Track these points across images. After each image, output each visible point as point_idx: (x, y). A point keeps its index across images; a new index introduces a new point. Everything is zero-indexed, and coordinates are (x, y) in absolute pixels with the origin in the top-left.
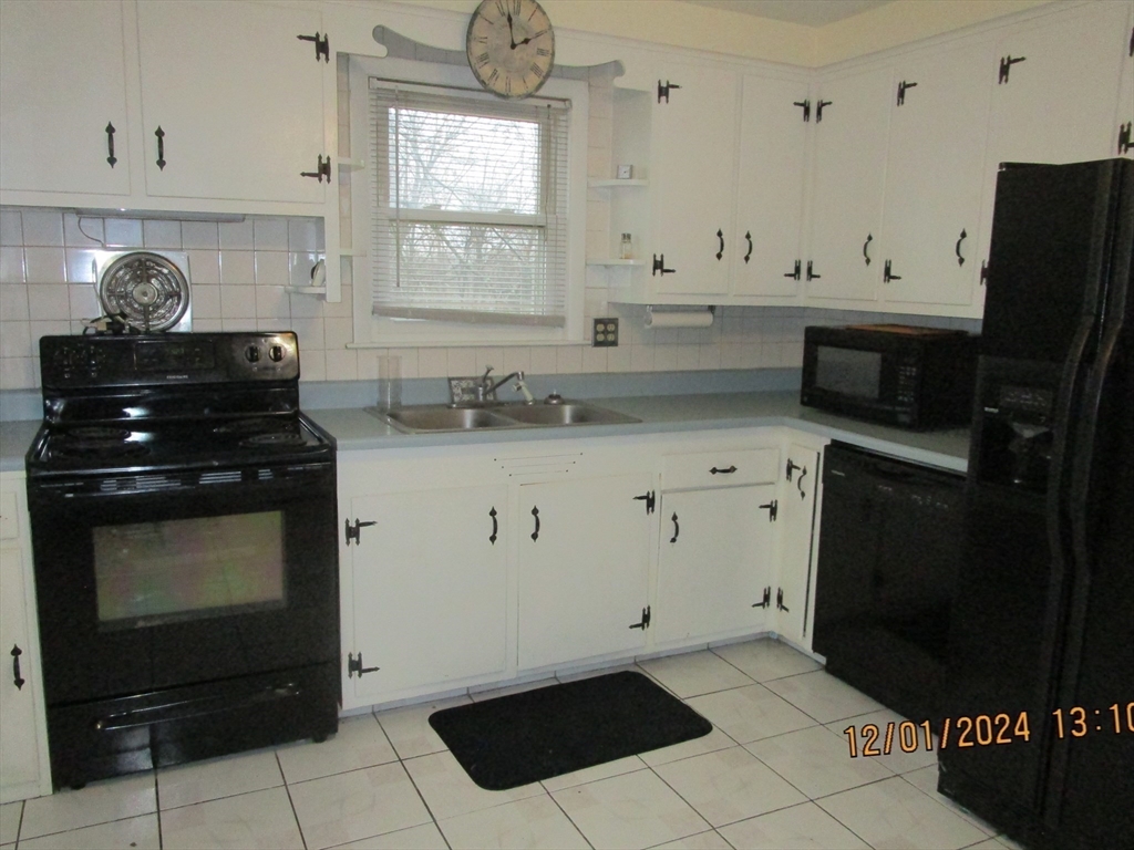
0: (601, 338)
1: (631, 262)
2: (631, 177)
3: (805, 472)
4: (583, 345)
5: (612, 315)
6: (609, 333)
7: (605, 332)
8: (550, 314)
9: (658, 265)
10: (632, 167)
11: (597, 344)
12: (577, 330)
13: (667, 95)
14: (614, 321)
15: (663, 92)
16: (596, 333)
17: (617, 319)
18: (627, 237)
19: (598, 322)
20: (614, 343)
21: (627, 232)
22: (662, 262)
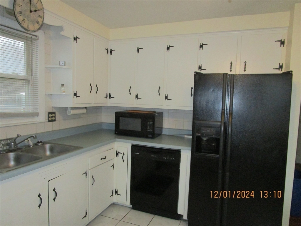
0: (50, 119)
1: (64, 93)
2: (65, 65)
3: (124, 154)
4: (45, 122)
5: (54, 111)
6: (53, 117)
7: (52, 117)
8: (32, 112)
9: (75, 94)
10: (65, 62)
11: (49, 121)
12: (43, 117)
13: (76, 40)
14: (54, 113)
15: (75, 39)
16: (49, 117)
17: (55, 112)
18: (63, 85)
19: (49, 113)
20: (55, 120)
21: (63, 83)
22: (76, 94)
